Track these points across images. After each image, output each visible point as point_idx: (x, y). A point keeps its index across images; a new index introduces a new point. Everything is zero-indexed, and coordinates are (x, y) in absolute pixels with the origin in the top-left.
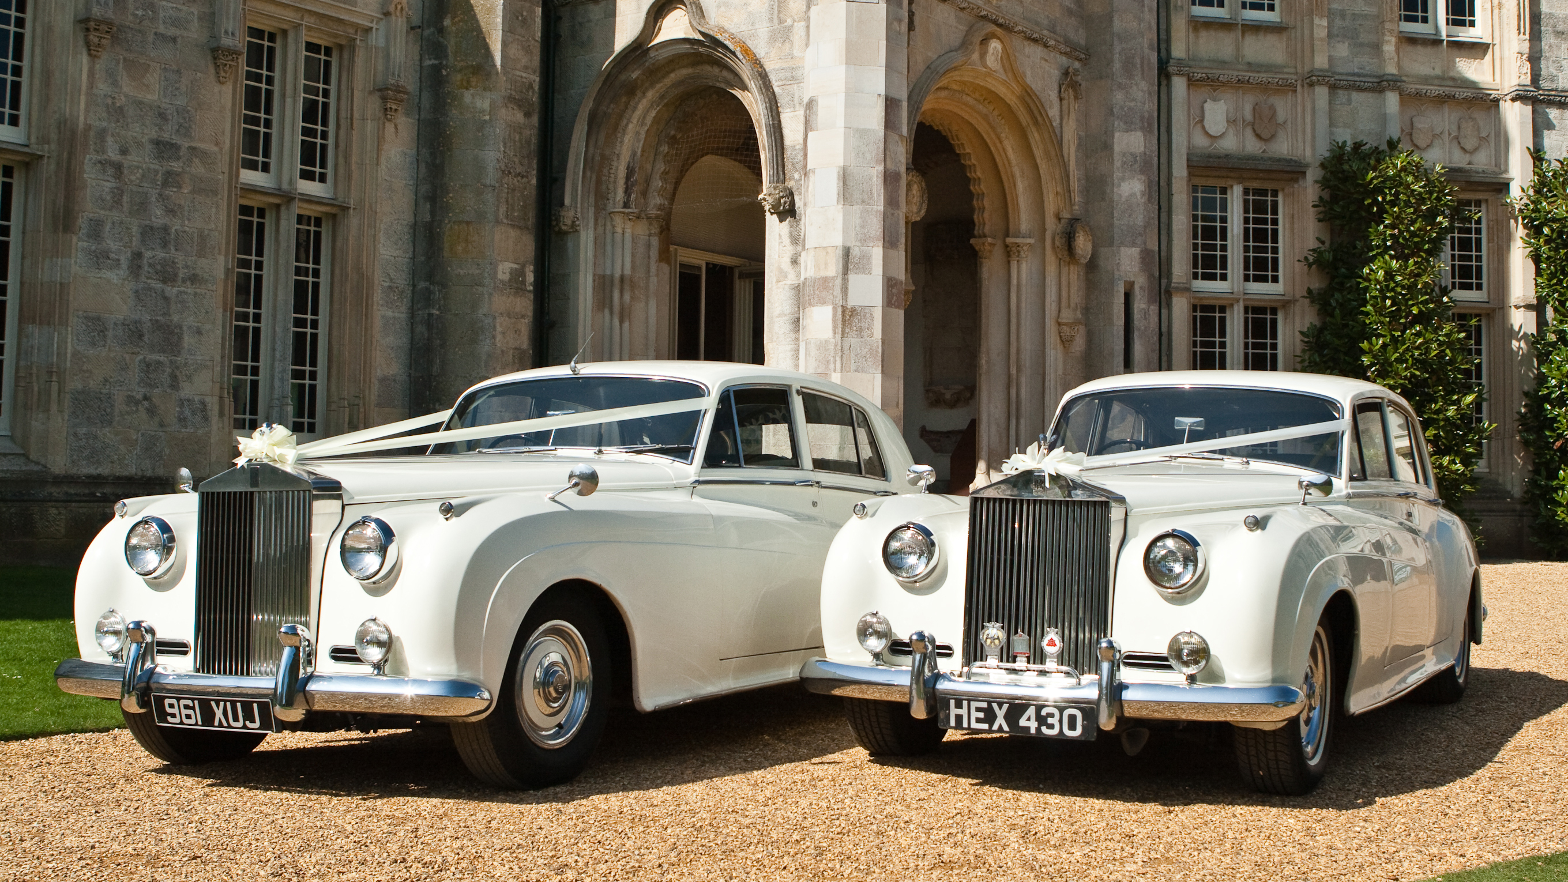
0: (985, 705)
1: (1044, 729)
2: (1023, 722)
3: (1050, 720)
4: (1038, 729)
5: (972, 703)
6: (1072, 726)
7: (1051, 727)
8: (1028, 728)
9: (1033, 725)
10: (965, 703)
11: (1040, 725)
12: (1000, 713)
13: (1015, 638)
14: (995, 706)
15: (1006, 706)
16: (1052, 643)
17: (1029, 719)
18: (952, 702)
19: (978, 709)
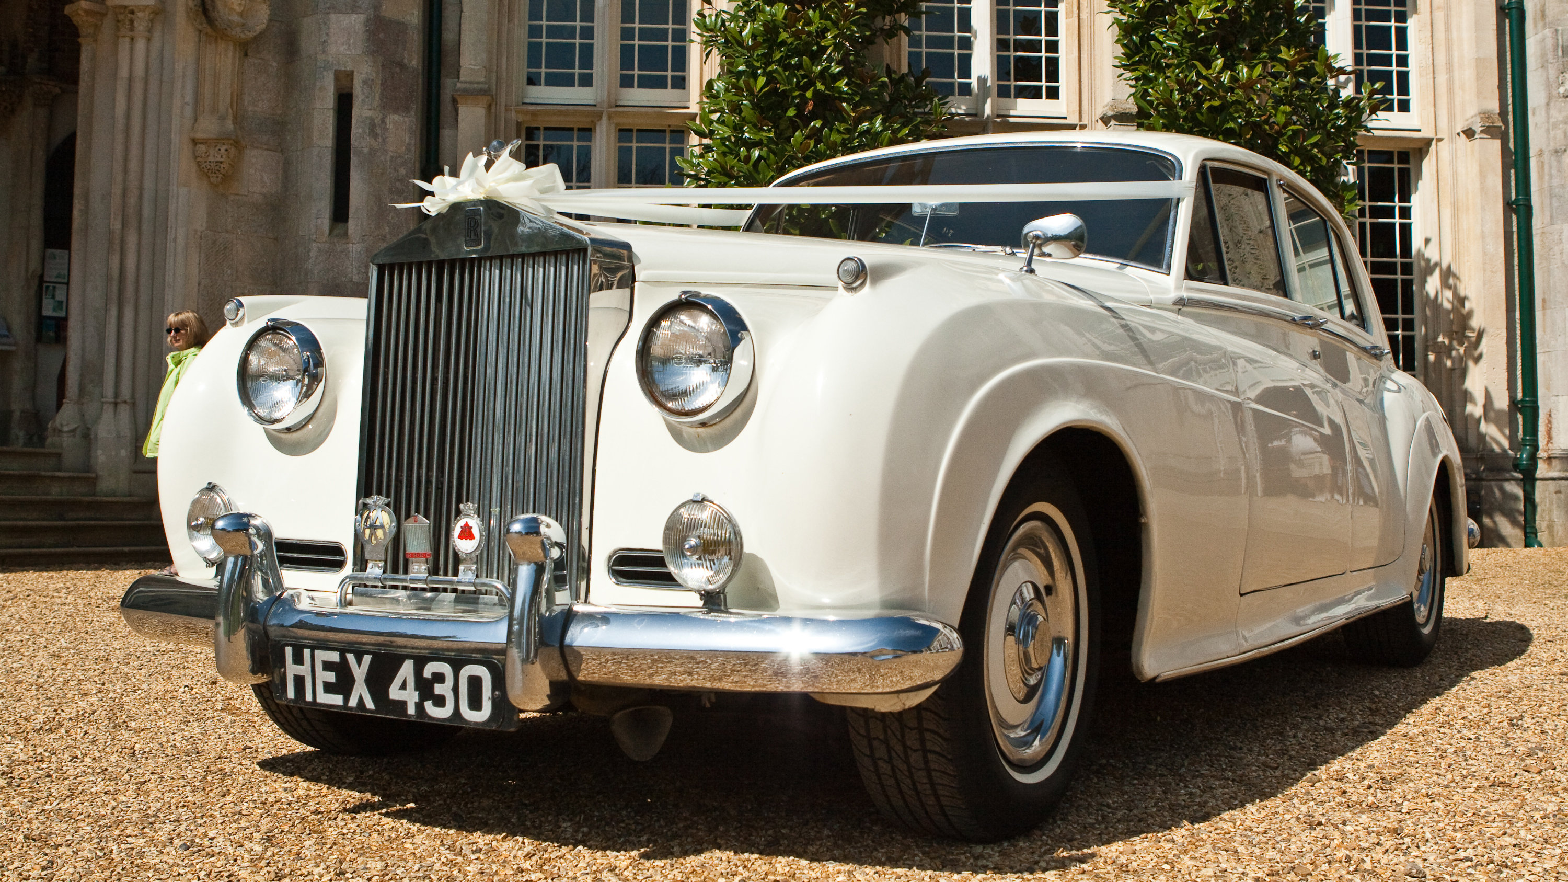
0: (334, 657)
1: (428, 706)
2: (394, 693)
3: (438, 689)
4: (420, 706)
5: (317, 652)
6: (476, 704)
7: (440, 701)
8: (403, 704)
9: (411, 697)
10: (307, 652)
11: (423, 698)
12: (360, 672)
13: (408, 525)
14: (351, 657)
15: (367, 659)
16: (467, 533)
17: (403, 687)
18: (289, 651)
19: (327, 666)
